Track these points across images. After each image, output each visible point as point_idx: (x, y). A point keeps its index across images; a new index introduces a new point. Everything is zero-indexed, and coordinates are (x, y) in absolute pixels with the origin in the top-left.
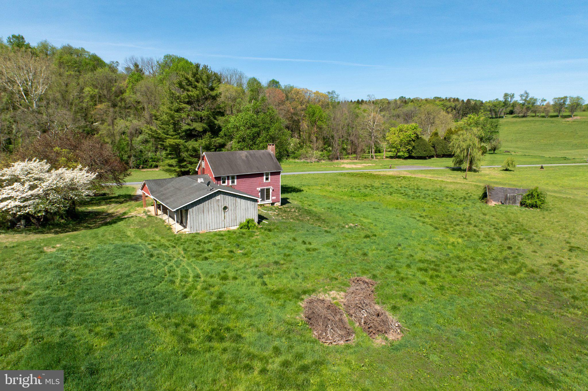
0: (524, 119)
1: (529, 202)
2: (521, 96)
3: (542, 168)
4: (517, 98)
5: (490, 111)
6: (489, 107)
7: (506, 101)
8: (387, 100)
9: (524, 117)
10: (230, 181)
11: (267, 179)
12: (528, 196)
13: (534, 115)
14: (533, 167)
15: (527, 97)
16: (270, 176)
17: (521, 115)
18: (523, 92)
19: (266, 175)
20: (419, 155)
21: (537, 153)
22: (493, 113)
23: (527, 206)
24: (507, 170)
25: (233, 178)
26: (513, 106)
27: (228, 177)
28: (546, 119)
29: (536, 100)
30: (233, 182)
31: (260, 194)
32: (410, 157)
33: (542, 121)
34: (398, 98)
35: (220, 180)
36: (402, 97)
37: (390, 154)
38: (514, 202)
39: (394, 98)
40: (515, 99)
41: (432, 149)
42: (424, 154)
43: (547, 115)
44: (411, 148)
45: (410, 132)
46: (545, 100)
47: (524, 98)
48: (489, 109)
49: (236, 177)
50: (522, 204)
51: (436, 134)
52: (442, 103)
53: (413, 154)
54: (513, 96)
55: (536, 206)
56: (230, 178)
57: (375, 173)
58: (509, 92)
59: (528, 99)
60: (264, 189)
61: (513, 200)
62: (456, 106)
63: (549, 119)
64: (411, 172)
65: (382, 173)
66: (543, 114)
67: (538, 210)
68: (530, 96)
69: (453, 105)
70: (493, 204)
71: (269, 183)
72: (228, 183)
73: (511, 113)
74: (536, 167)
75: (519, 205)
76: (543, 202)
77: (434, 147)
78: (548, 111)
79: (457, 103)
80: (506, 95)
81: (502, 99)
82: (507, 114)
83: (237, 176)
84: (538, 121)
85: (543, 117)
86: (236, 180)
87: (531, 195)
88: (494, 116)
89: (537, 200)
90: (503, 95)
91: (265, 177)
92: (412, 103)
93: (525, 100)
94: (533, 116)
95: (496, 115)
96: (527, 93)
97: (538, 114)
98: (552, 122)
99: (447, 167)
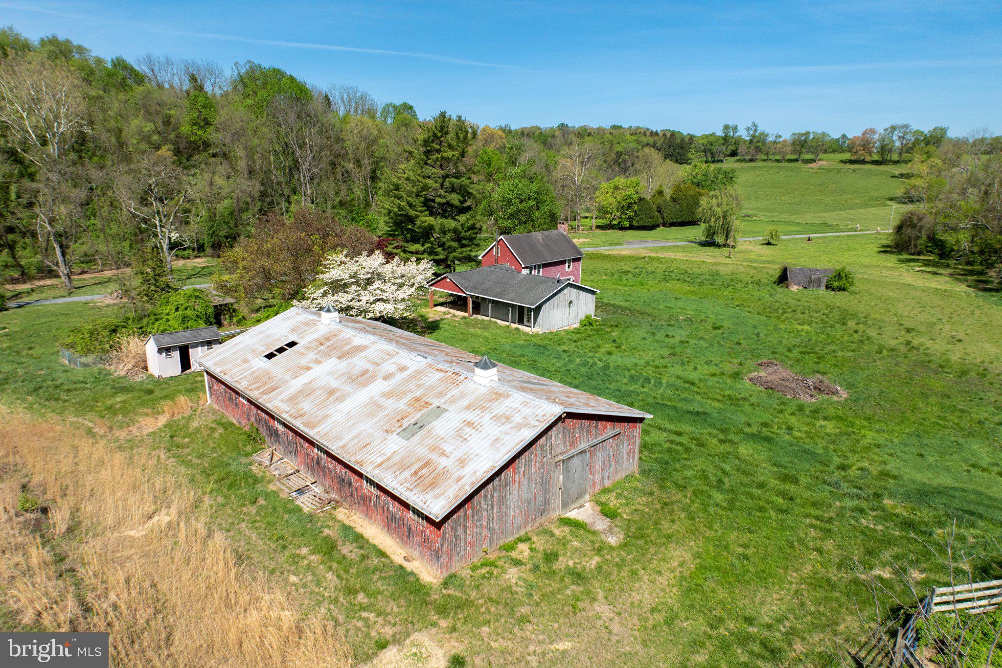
0: (752, 164)
1: (836, 284)
2: (748, 129)
3: (809, 239)
4: (743, 133)
5: (705, 151)
6: (703, 144)
7: (726, 136)
8: (540, 128)
9: (751, 160)
11: (569, 267)
12: (835, 277)
13: (765, 158)
14: (797, 239)
15: (755, 131)
16: (571, 263)
17: (748, 158)
18: (750, 124)
20: (642, 223)
21: (785, 217)
22: (708, 155)
23: (833, 289)
24: (769, 244)
25: (539, 268)
26: (735, 144)
28: (783, 164)
29: (767, 135)
30: (539, 272)
32: (631, 228)
33: (778, 167)
34: (556, 126)
36: (563, 124)
37: (600, 222)
38: (819, 286)
39: (551, 126)
40: (738, 134)
41: (658, 214)
42: (650, 222)
43: (784, 159)
44: (632, 214)
45: (631, 191)
46: (780, 137)
47: (751, 132)
48: (703, 148)
49: (541, 266)
50: (827, 287)
51: (661, 193)
52: (635, 137)
53: (635, 223)
54: (735, 129)
55: (844, 290)
57: (607, 253)
58: (731, 124)
59: (757, 134)
61: (818, 282)
62: (655, 143)
63: (786, 164)
64: (652, 250)
65: (615, 253)
66: (778, 157)
67: (847, 293)
68: (760, 129)
69: (651, 140)
70: (794, 288)
71: (570, 272)
73: (734, 154)
74: (801, 239)
75: (824, 288)
76: (852, 284)
77: (659, 212)
78: (785, 154)
79: (656, 138)
80: (726, 127)
81: (720, 133)
82: (728, 156)
83: (543, 264)
84: (772, 167)
85: (778, 161)
86: (541, 270)
87: (839, 276)
88: (710, 159)
89: (845, 282)
90: (722, 128)
91: (567, 265)
92: (590, 138)
93: (754, 136)
94: (764, 160)
95: (712, 157)
96: (755, 125)
97: (770, 157)
98: (791, 170)
99: (691, 242)
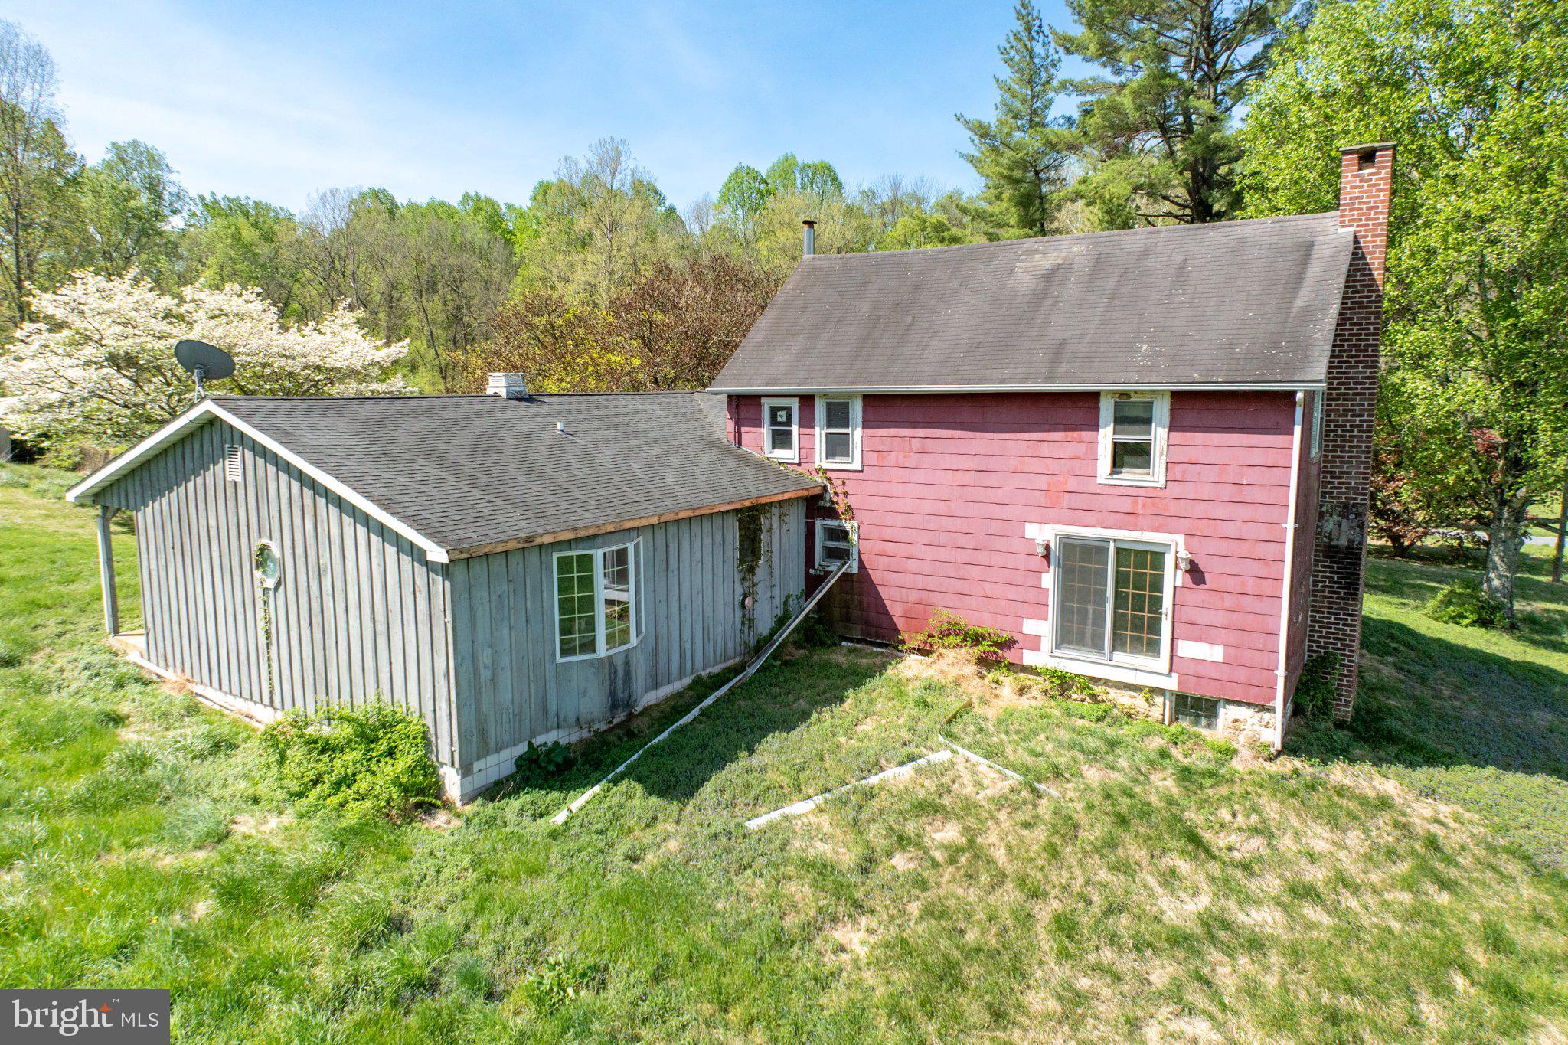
10: (820, 434)
11: (1129, 455)
16: (1159, 436)
19: (1121, 420)
25: (838, 414)
27: (807, 400)
30: (837, 446)
31: (1049, 580)
35: (757, 423)
49: (857, 410)
56: (820, 411)
60: (1093, 551)
71: (1153, 495)
72: (806, 453)
83: (869, 399)
86: (857, 434)
91: (1106, 437)
